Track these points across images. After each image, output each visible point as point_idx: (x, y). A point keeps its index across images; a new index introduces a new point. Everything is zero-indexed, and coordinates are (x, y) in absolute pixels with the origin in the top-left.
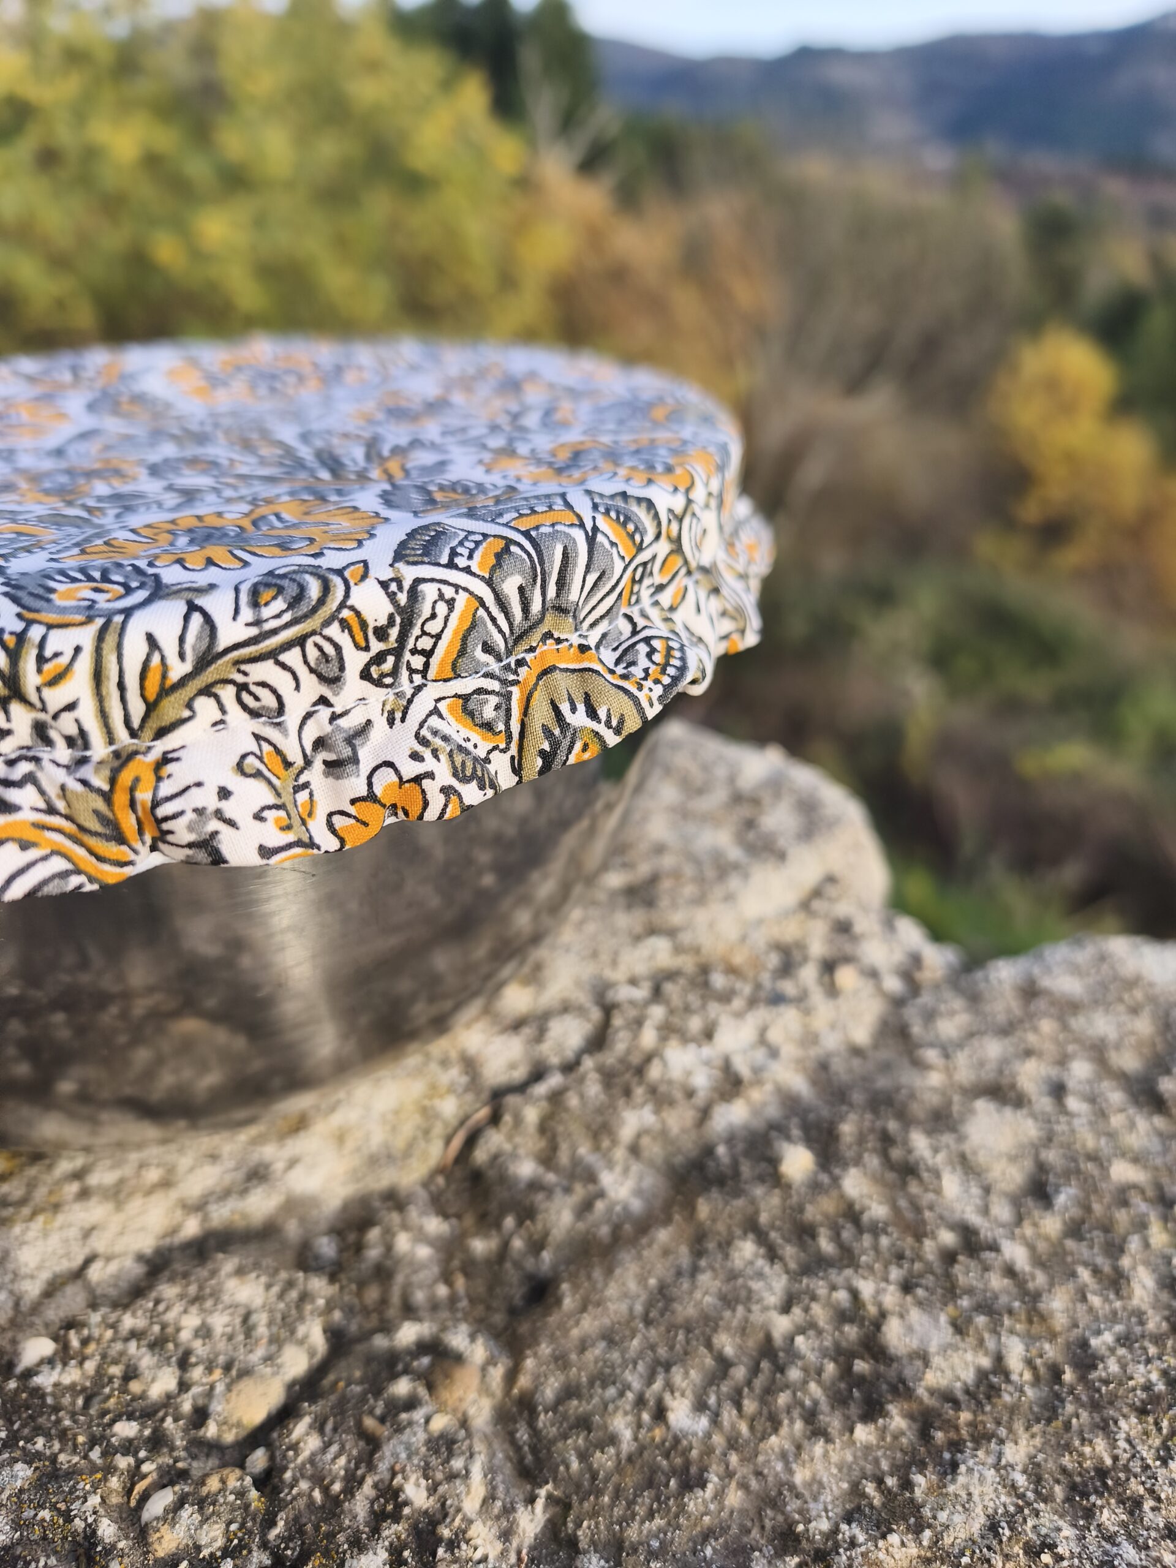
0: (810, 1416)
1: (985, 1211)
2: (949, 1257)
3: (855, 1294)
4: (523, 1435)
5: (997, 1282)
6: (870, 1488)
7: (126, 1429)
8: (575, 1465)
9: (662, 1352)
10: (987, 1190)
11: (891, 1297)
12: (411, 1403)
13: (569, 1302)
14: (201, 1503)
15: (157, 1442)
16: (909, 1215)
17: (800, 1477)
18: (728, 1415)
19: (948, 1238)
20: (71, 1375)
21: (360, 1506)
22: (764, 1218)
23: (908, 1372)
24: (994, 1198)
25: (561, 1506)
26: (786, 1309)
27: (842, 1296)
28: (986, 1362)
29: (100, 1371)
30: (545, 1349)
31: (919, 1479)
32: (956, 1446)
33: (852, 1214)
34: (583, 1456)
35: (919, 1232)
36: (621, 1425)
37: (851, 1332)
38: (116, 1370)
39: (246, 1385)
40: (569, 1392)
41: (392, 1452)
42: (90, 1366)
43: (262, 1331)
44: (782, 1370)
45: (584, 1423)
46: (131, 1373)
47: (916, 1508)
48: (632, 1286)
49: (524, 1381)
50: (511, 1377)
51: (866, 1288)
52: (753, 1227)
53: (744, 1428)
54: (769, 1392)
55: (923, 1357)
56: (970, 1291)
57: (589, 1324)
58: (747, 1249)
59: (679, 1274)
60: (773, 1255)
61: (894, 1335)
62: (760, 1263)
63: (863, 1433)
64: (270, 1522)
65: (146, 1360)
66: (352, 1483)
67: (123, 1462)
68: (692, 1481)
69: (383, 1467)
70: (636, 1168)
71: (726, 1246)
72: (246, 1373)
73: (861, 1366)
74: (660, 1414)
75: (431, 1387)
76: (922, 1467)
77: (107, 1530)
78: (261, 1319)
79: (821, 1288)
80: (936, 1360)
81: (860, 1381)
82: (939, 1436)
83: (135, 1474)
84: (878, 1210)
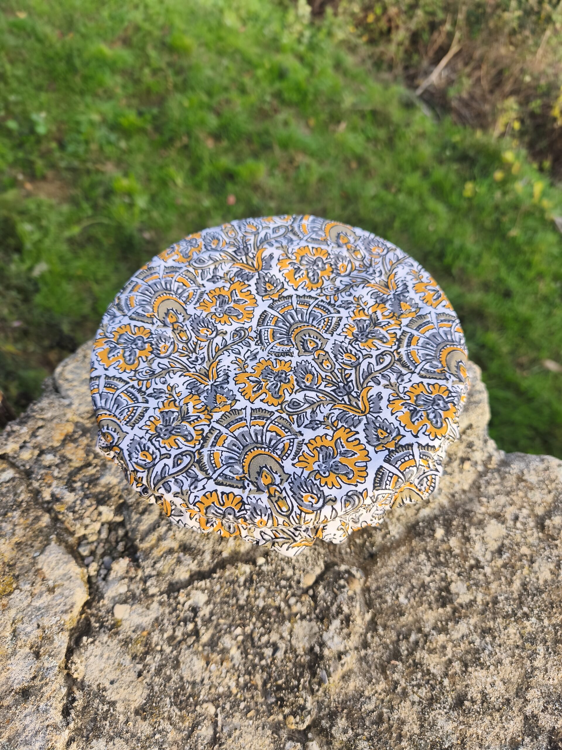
0: (430, 604)
1: (484, 556)
2: (472, 567)
3: (446, 574)
4: (367, 596)
5: (481, 577)
6: (439, 623)
7: (283, 583)
8: (378, 606)
9: (399, 582)
10: (486, 549)
11: (455, 577)
12: (344, 587)
13: (379, 564)
14: (302, 603)
15: (290, 587)
16: (465, 554)
17: (425, 617)
18: (412, 600)
19: (473, 562)
20: (270, 568)
21: (334, 609)
22: (428, 548)
23: (454, 597)
24: (487, 552)
25: (374, 616)
26: (429, 576)
27: (443, 574)
28: (472, 598)
29: (276, 568)
30: (373, 576)
31: (449, 623)
32: (460, 617)
33: (450, 550)
34: (380, 604)
35: (465, 559)
36: (388, 598)
37: (443, 584)
38: (279, 568)
39: (308, 576)
40: (378, 588)
41: (340, 598)
42: (274, 566)
43: (310, 562)
44: (425, 591)
45: (380, 597)
46: (283, 570)
47: (447, 630)
48: (394, 563)
49: (368, 584)
50: (365, 582)
51: (449, 573)
52: (425, 551)
53: (415, 604)
54: (422, 596)
55: (458, 594)
56: (474, 579)
57: (383, 571)
58: (423, 557)
59: (405, 561)
60: (429, 559)
61: (453, 588)
62: (425, 561)
63: (441, 610)
64: (316, 609)
65: (286, 567)
66: (332, 604)
67: (284, 590)
68: (402, 614)
69: (338, 601)
70: (398, 525)
71: (418, 554)
72: (308, 572)
73: (443, 594)
74: (397, 597)
75: (348, 583)
76: (451, 620)
77: (283, 605)
78: (309, 559)
79: (438, 570)
80: (461, 596)
81: (442, 597)
82: (457, 614)
83: (287, 593)
84: (457, 551)
